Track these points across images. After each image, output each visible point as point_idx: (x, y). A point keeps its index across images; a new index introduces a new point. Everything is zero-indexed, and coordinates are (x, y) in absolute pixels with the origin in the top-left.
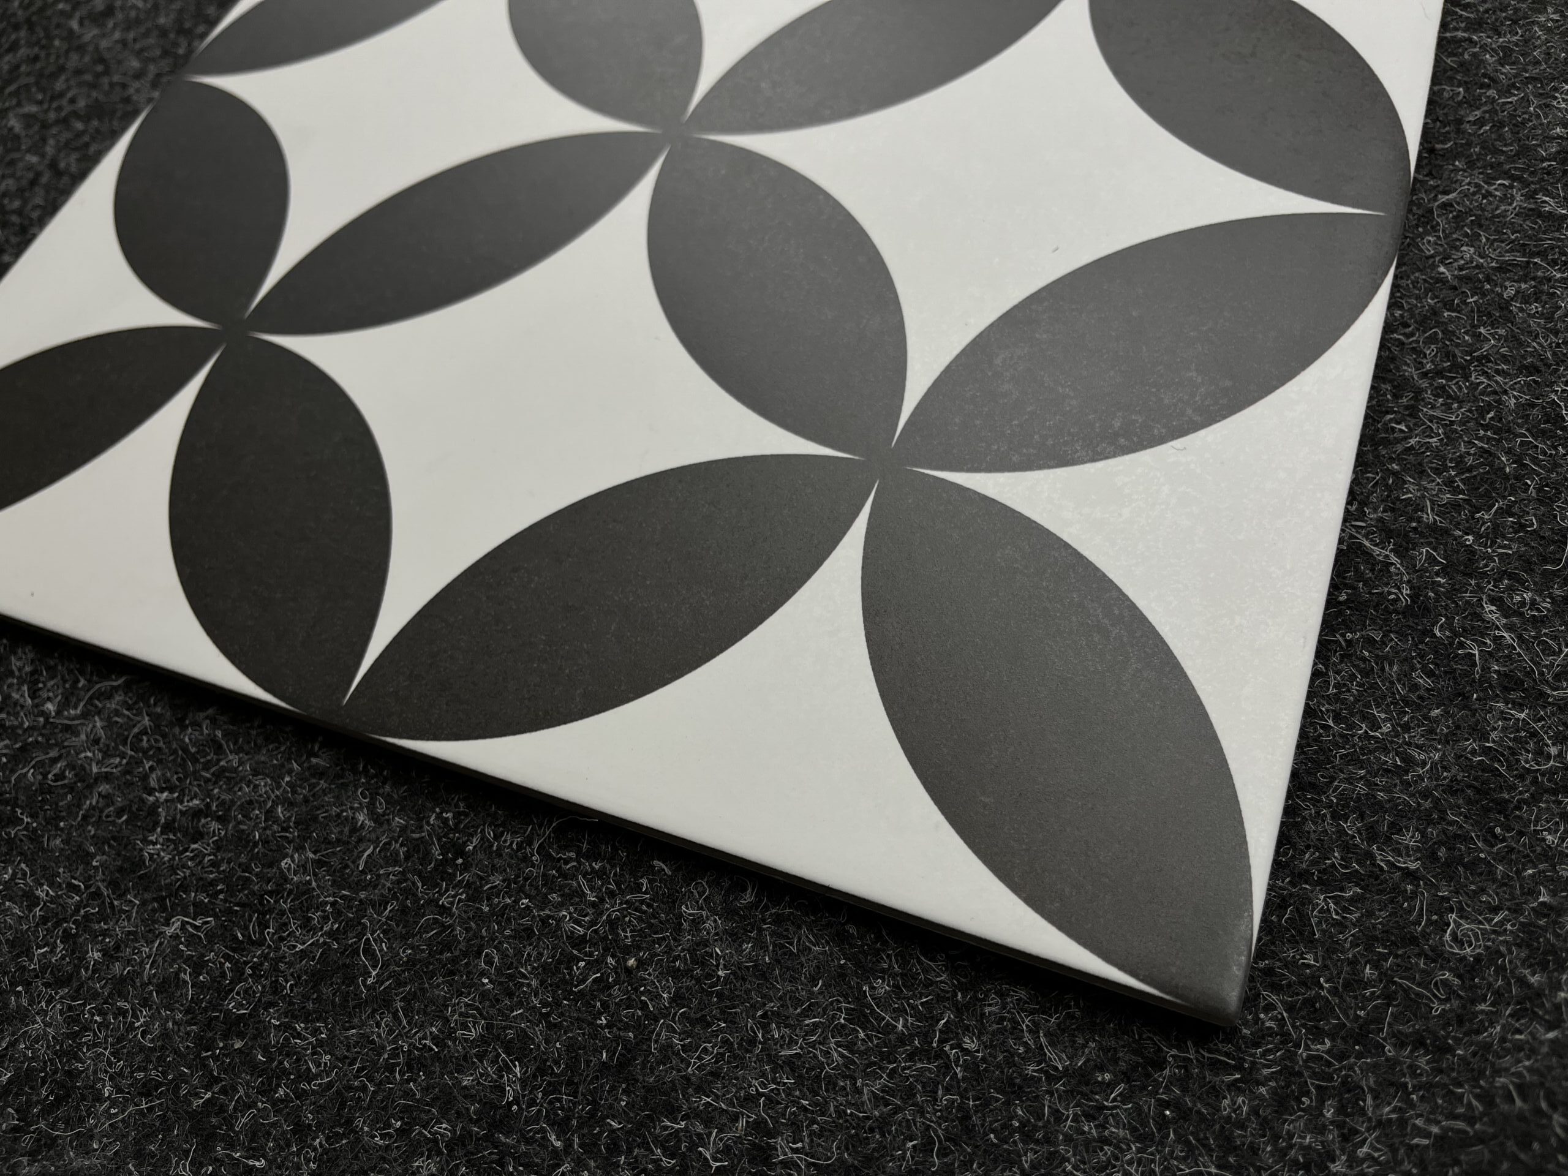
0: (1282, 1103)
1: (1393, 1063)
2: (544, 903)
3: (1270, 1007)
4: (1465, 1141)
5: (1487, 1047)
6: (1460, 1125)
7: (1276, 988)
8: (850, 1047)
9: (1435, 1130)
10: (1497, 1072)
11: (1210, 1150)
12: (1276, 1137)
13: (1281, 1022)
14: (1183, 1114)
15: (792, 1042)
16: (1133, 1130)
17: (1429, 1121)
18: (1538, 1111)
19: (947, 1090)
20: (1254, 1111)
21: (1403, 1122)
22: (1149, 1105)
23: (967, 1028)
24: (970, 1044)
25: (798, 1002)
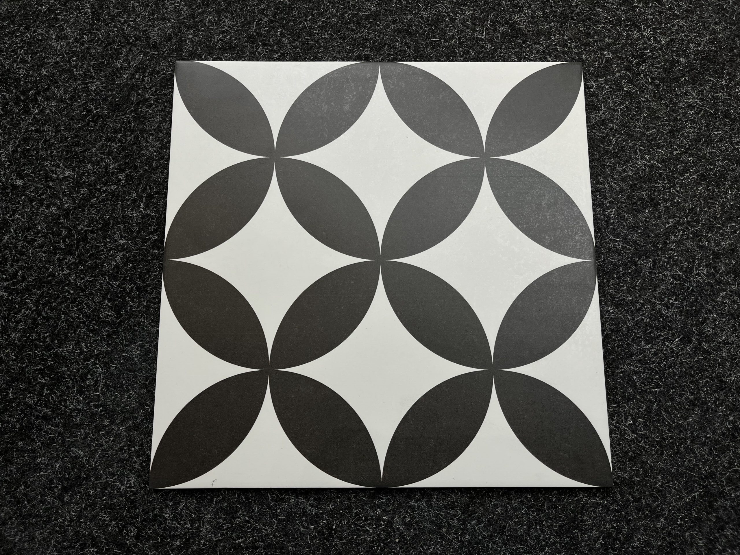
0: (529, 528)
1: (548, 513)
2: (359, 536)
3: (523, 509)
4: (564, 525)
5: (564, 504)
6: (562, 522)
7: (523, 504)
8: (442, 546)
9: (558, 525)
10: (567, 510)
11: (518, 542)
12: (529, 536)
13: (526, 511)
14: (511, 536)
15: (429, 549)
16: (503, 543)
17: (556, 523)
18: (576, 516)
19: (465, 548)
20: (524, 532)
21: (552, 525)
22: (504, 537)
23: (465, 533)
24: (467, 537)
25: (428, 540)
